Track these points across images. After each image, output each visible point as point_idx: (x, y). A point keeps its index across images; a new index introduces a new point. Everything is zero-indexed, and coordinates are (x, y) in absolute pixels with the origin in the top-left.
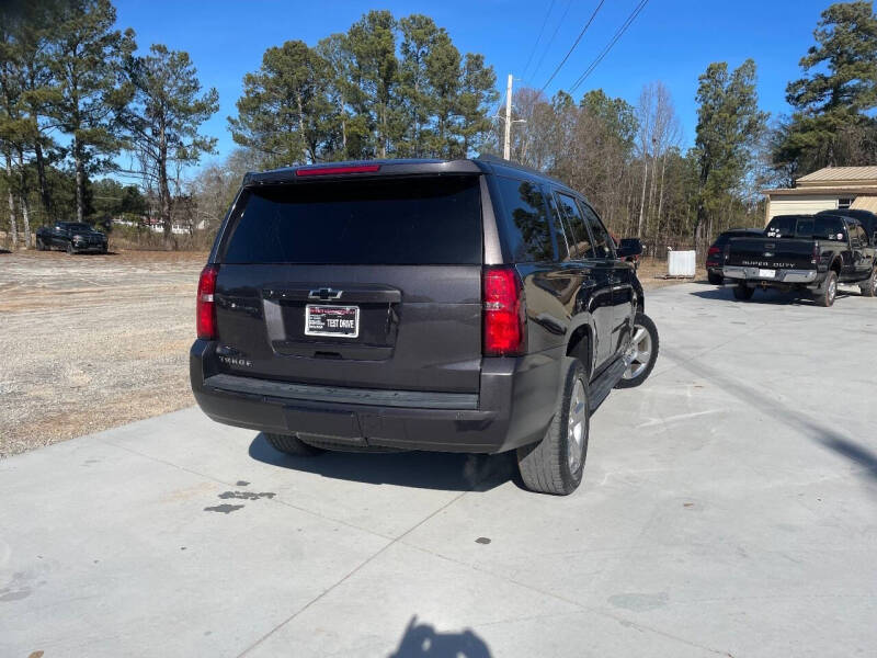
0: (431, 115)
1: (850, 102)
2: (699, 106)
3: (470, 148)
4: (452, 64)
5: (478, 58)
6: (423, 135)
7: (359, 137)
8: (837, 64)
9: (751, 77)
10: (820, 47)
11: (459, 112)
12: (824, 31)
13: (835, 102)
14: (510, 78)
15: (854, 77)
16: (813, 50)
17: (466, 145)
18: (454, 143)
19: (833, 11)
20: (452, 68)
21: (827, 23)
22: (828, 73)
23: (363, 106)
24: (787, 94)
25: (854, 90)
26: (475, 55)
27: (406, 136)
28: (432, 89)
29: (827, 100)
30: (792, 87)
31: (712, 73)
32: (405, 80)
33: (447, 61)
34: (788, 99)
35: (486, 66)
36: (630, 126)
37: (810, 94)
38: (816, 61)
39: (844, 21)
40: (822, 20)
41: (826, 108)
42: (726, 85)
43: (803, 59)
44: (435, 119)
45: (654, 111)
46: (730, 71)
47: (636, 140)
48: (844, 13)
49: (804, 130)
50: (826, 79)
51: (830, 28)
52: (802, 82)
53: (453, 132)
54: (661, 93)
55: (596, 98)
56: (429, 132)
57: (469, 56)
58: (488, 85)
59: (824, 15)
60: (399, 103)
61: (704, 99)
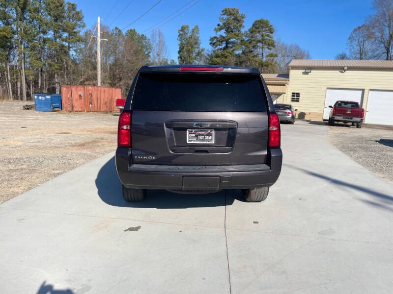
0: (49, 30)
1: (232, 47)
2: (179, 42)
3: (71, 49)
4: (61, 6)
5: (73, 5)
6: (45, 41)
7: (7, 38)
8: (227, 31)
9: (197, 33)
10: (221, 24)
11: (65, 30)
12: (223, 18)
13: (226, 47)
14: (99, 18)
15: (234, 38)
16: (219, 25)
17: (69, 47)
18: (63, 46)
19: (226, 10)
20: (61, 8)
21: (224, 15)
22: (224, 35)
23: (8, 22)
24: (210, 42)
25: (233, 43)
26: (72, 3)
27: (36, 40)
28: (49, 17)
29: (224, 45)
30: (212, 39)
31: (183, 29)
32: (34, 11)
33: (58, 4)
34: (211, 43)
35: (78, 9)
36: (149, 47)
37: (218, 43)
38: (220, 29)
39: (230, 15)
40: (222, 13)
41: (224, 49)
42: (189, 34)
43: (215, 28)
44: (51, 32)
45: (157, 41)
46: (190, 29)
47: (151, 54)
48: (230, 12)
49: (217, 57)
50: (224, 38)
51: (225, 17)
52: (215, 37)
53: (63, 40)
54: (160, 34)
55: (132, 33)
56: (49, 39)
57: (69, 4)
58: (80, 19)
59: (223, 11)
60: (30, 22)
61: (181, 40)
